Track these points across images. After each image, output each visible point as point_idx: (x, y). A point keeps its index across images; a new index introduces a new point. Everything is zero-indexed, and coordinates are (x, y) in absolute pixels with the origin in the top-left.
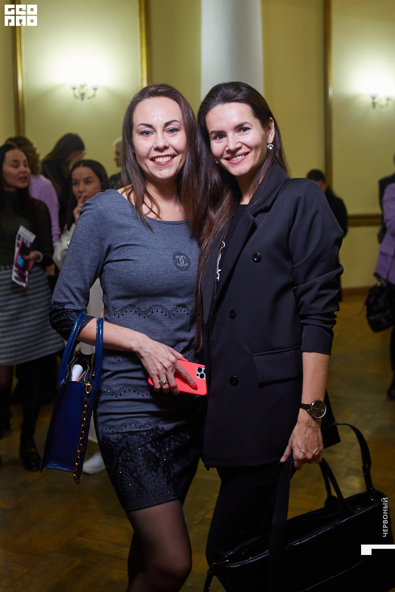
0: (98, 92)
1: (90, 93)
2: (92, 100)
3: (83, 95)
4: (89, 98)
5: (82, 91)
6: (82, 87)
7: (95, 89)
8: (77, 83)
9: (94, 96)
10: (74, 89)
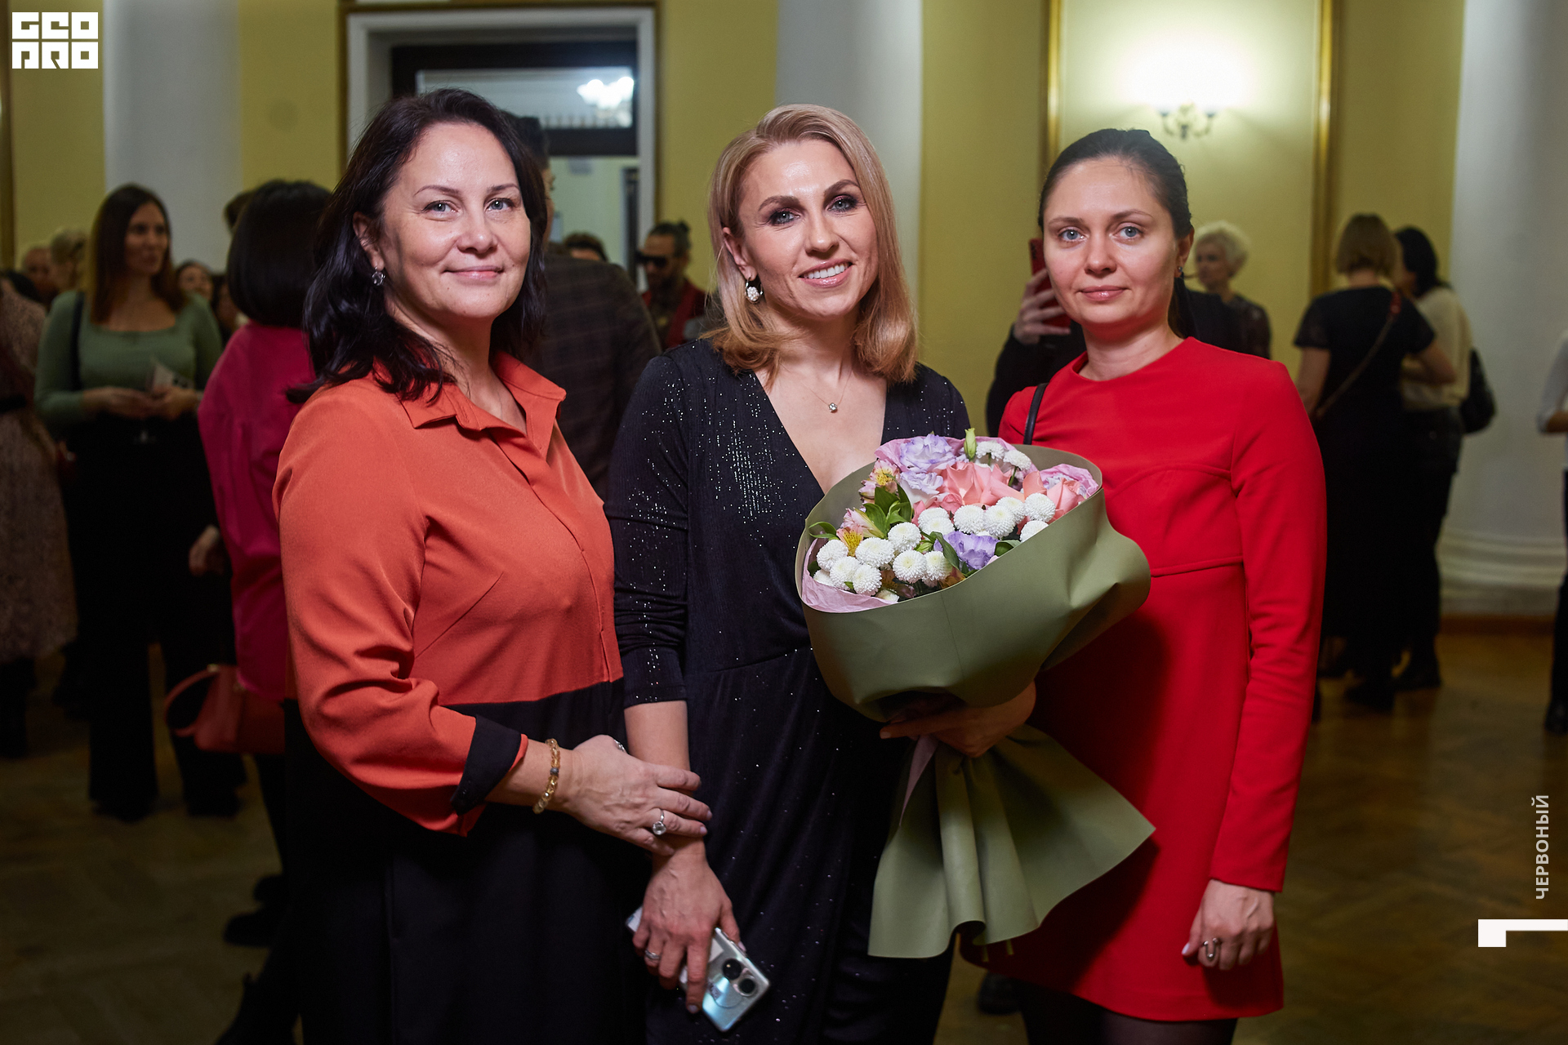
0: (1217, 123)
1: (1200, 123)
2: (1205, 138)
3: (1184, 128)
4: (1198, 135)
5: (1184, 120)
6: (1184, 110)
7: (1210, 116)
8: (1173, 103)
9: (1207, 131)
10: (1164, 115)
